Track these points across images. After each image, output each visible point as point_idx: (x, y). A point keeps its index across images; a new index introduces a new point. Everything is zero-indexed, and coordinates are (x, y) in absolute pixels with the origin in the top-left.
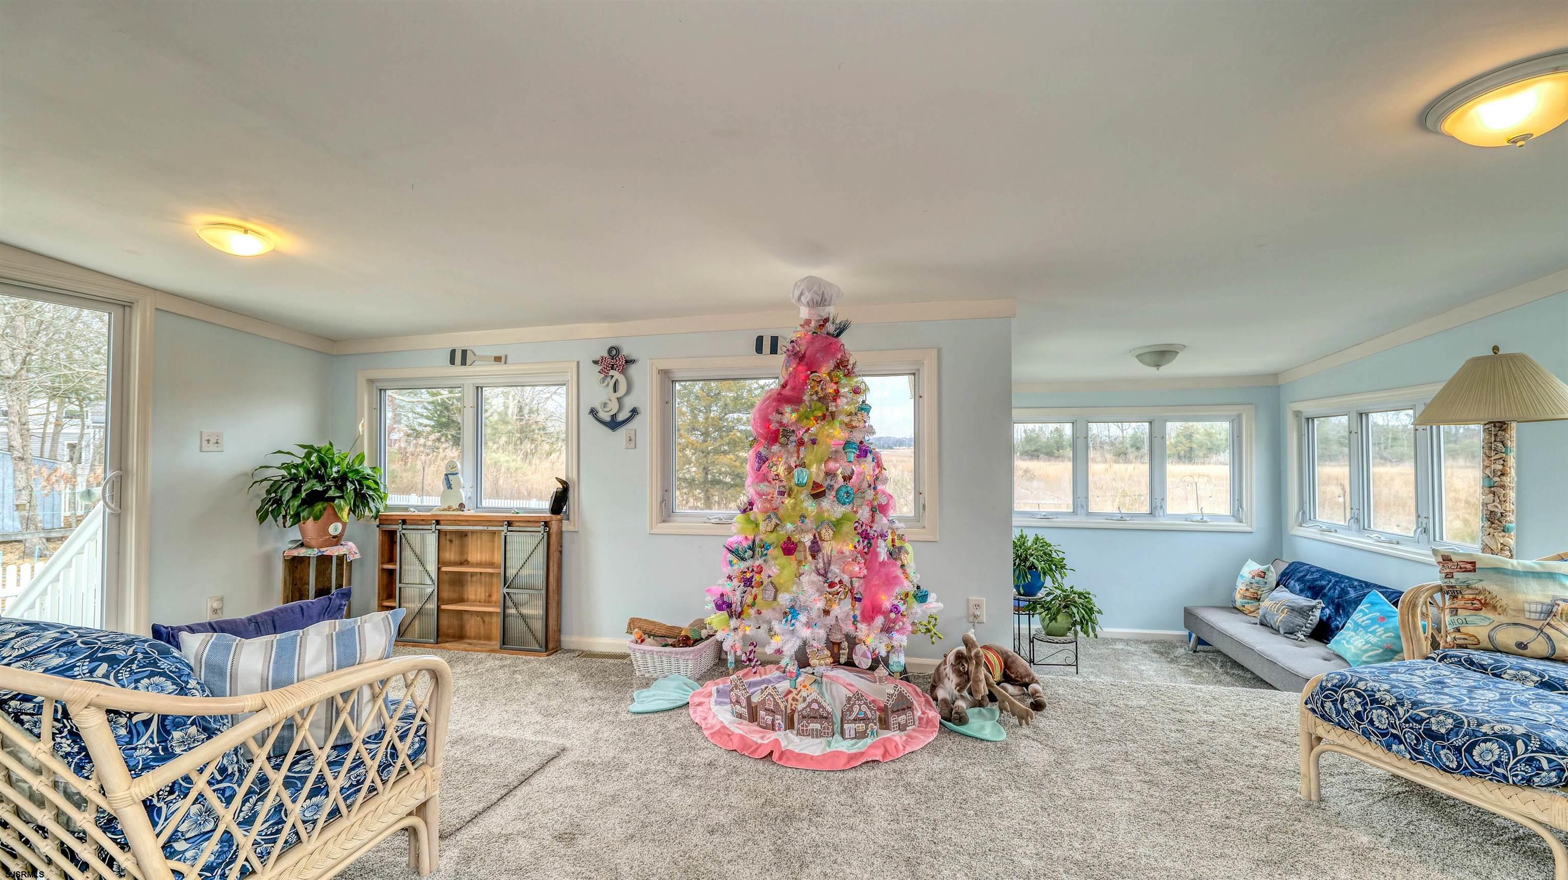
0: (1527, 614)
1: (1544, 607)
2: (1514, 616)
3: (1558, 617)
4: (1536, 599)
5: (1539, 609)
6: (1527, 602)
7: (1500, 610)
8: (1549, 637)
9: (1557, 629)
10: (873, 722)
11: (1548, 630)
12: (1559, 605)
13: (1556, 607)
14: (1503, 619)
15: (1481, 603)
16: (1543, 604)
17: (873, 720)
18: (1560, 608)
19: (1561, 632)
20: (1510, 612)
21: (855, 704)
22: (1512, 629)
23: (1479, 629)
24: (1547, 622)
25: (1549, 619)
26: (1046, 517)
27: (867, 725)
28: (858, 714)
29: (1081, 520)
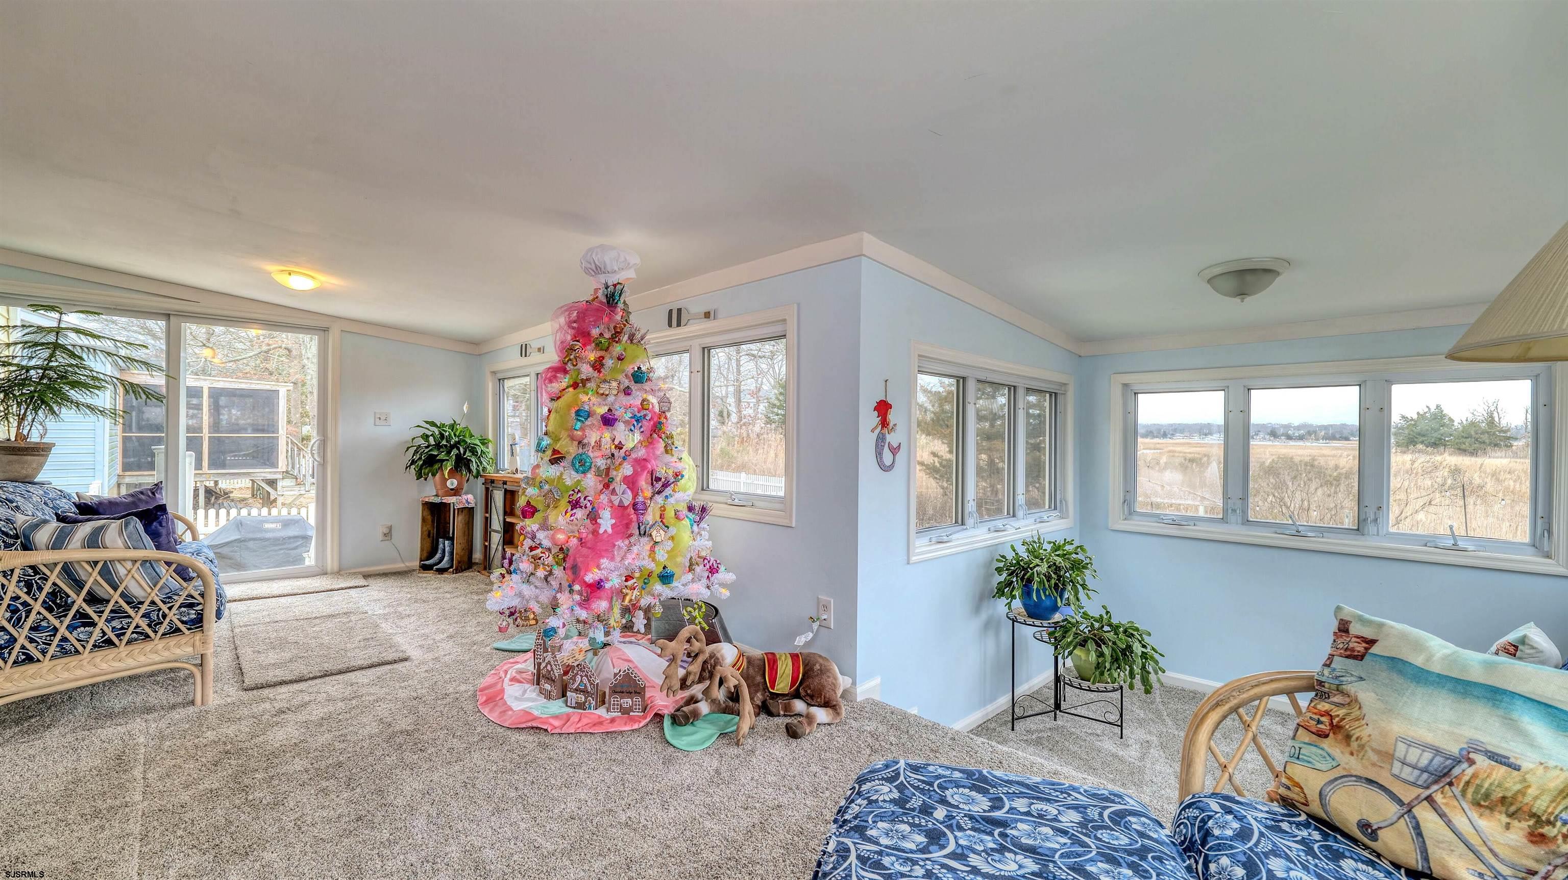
0: (1397, 765)
1: (1438, 760)
2: (1374, 765)
3: (1457, 790)
4: (1429, 737)
5: (1424, 762)
6: (1403, 740)
7: (1354, 745)
8: (1417, 827)
9: (1442, 815)
10: (591, 697)
11: (1424, 814)
12: (1472, 762)
13: (1465, 765)
14: (1355, 765)
15: (1331, 724)
16: (1437, 751)
17: (592, 694)
18: (1470, 771)
19: (1449, 823)
20: (1370, 754)
21: (577, 674)
22: (1363, 791)
23: (1312, 774)
24: (1428, 792)
25: (1435, 787)
26: (1175, 523)
27: (586, 698)
28: (579, 684)
29: (1235, 531)
